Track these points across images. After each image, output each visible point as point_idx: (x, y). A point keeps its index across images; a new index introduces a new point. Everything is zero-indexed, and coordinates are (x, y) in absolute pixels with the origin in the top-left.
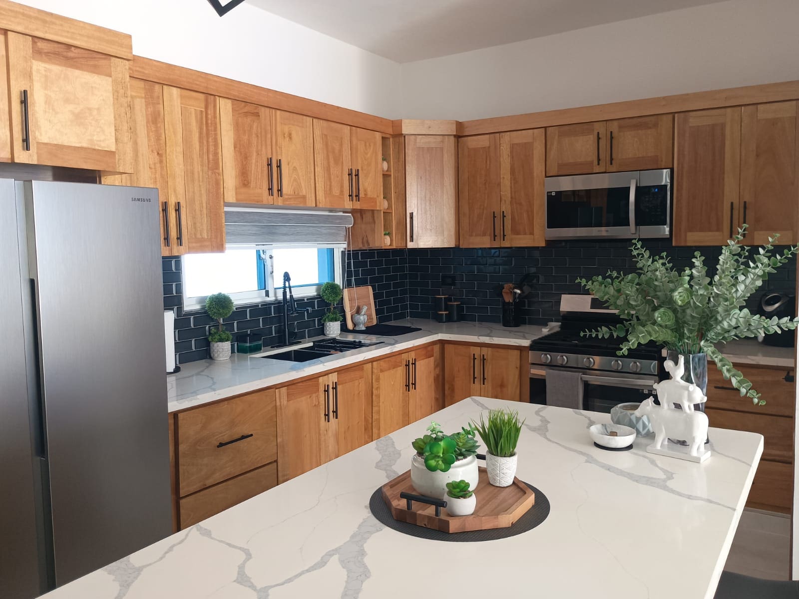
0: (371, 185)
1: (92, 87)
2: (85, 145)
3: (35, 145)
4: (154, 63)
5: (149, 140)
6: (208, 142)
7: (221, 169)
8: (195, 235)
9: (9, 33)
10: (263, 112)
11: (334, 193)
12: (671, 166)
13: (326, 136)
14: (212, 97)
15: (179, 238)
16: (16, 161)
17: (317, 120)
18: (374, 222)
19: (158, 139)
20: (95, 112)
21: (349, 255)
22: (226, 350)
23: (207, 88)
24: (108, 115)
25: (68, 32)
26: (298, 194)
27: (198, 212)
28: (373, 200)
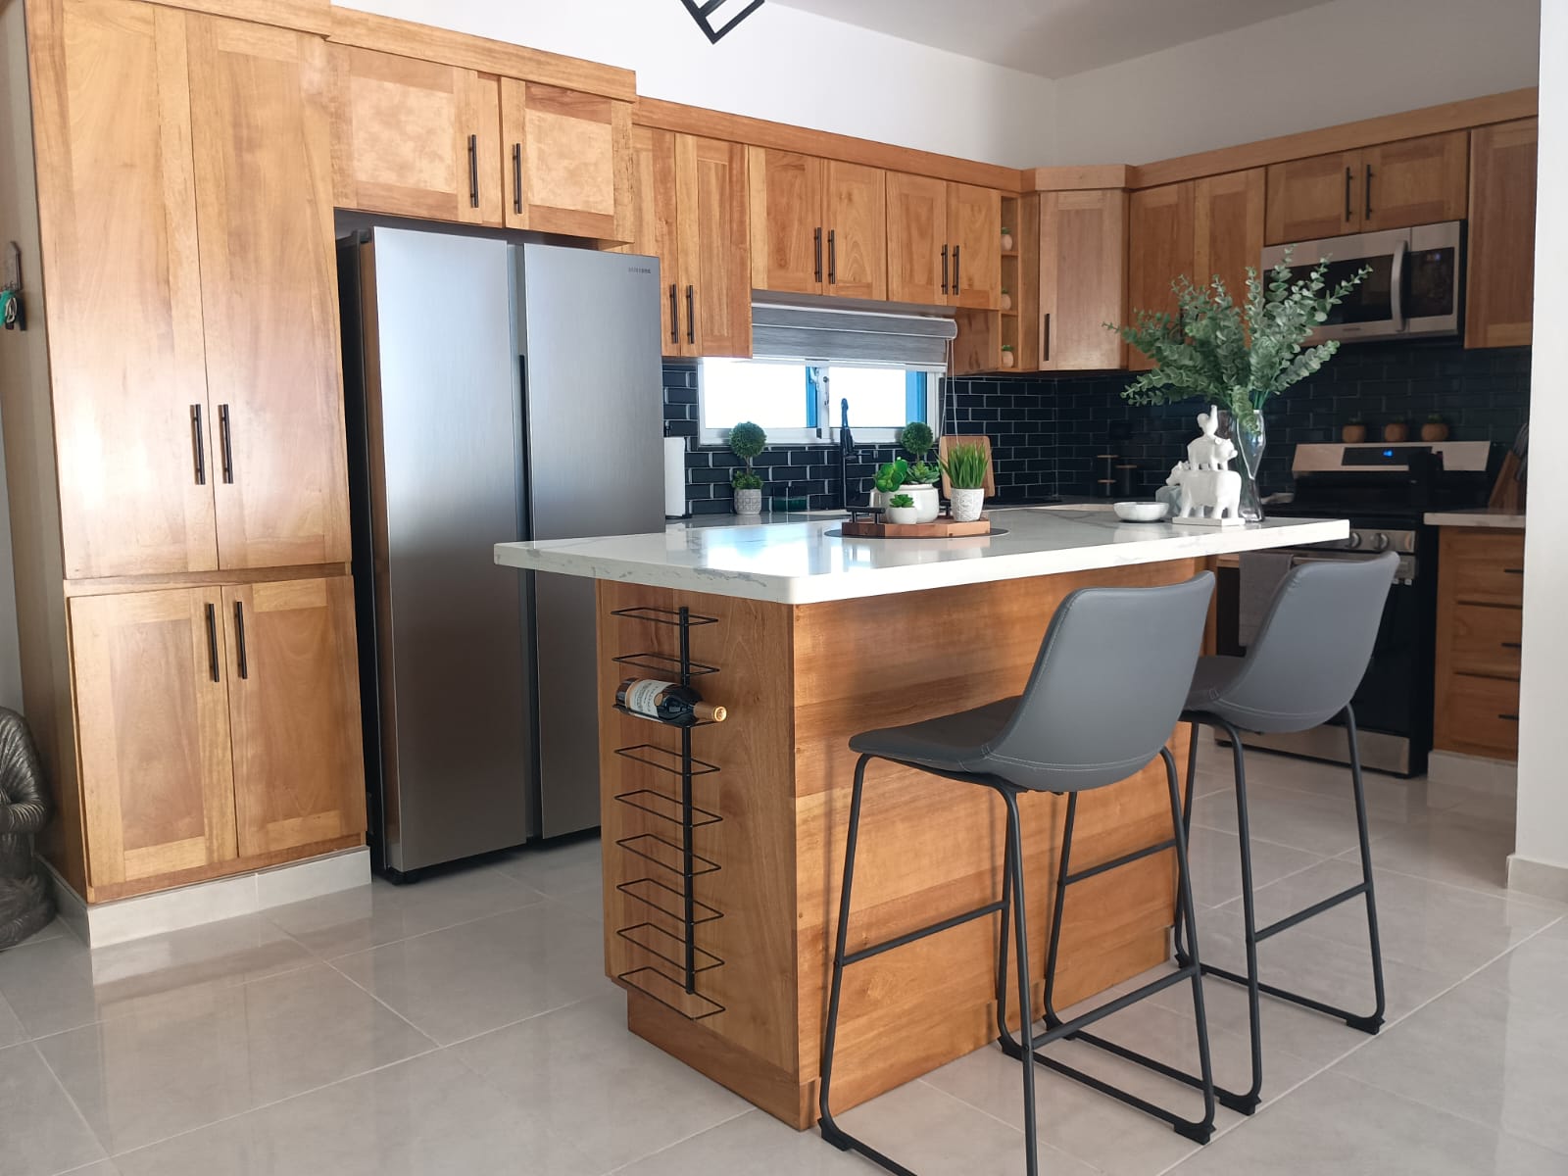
0: (981, 272)
1: (589, 138)
2: (579, 207)
3: (527, 208)
4: (665, 104)
5: (656, 205)
6: (731, 205)
7: (748, 243)
8: (712, 330)
9: (503, 78)
10: (811, 164)
11: (916, 281)
12: (1463, 217)
13: (907, 196)
14: (739, 146)
15: (690, 334)
16: (508, 226)
17: (892, 173)
18: (988, 329)
19: (667, 203)
20: (592, 168)
21: (950, 384)
22: (755, 501)
23: (732, 133)
24: (607, 170)
25: (564, 73)
26: (860, 281)
27: (715, 299)
28: (985, 294)
